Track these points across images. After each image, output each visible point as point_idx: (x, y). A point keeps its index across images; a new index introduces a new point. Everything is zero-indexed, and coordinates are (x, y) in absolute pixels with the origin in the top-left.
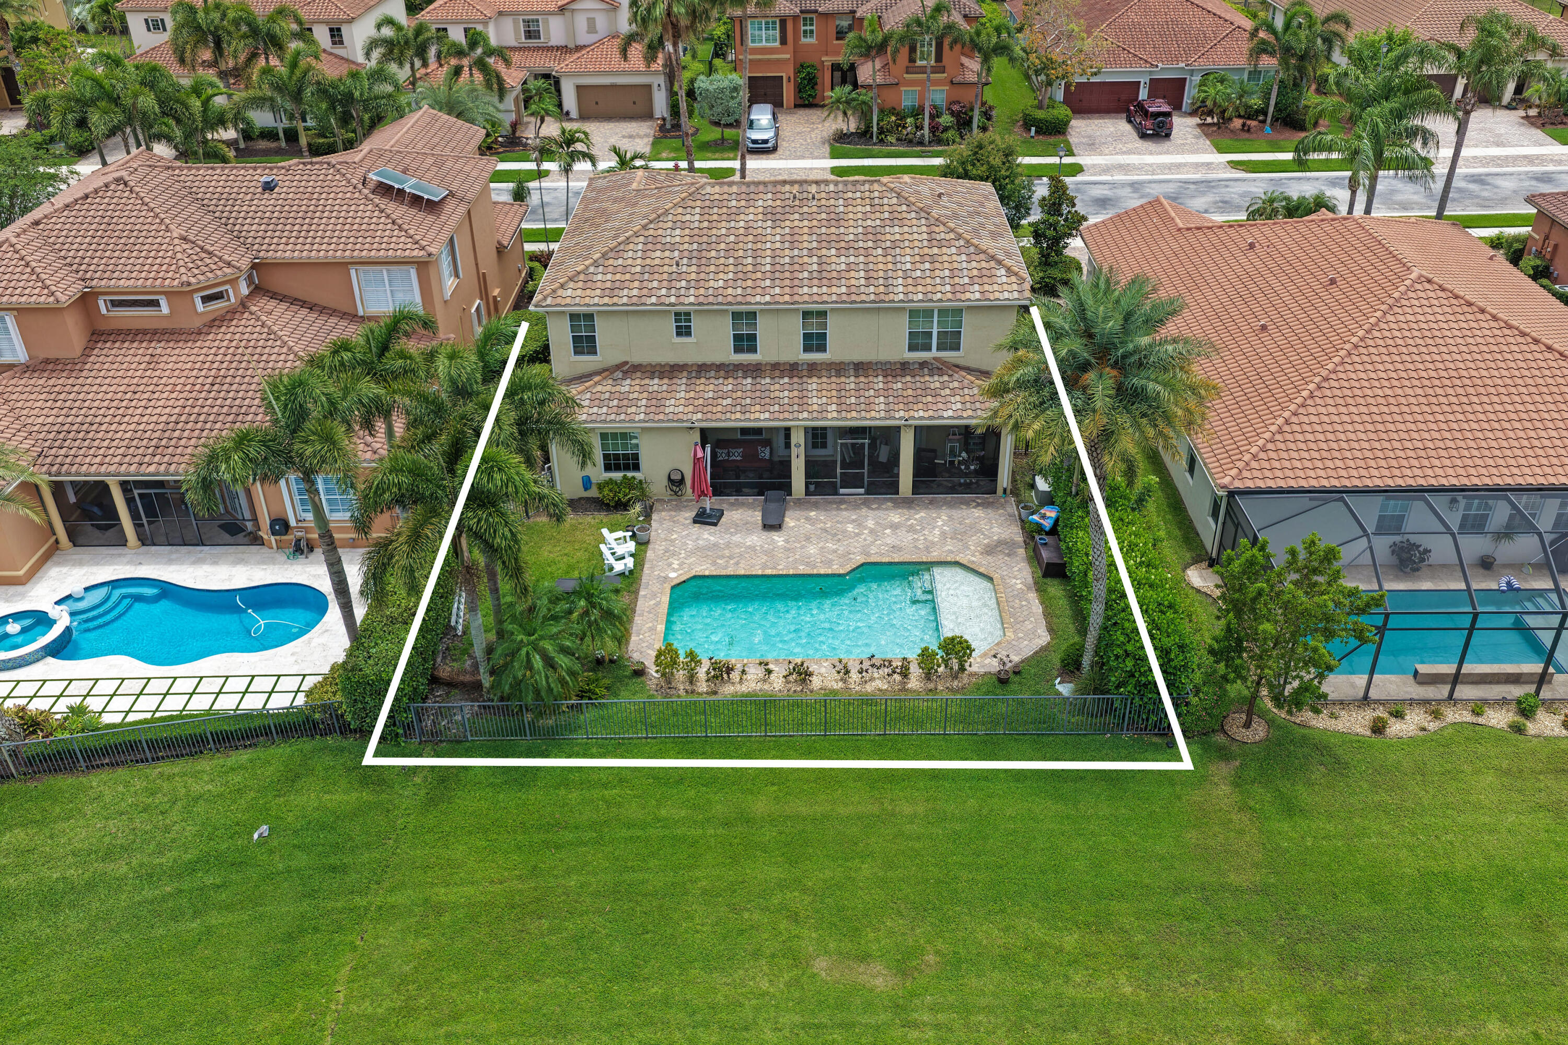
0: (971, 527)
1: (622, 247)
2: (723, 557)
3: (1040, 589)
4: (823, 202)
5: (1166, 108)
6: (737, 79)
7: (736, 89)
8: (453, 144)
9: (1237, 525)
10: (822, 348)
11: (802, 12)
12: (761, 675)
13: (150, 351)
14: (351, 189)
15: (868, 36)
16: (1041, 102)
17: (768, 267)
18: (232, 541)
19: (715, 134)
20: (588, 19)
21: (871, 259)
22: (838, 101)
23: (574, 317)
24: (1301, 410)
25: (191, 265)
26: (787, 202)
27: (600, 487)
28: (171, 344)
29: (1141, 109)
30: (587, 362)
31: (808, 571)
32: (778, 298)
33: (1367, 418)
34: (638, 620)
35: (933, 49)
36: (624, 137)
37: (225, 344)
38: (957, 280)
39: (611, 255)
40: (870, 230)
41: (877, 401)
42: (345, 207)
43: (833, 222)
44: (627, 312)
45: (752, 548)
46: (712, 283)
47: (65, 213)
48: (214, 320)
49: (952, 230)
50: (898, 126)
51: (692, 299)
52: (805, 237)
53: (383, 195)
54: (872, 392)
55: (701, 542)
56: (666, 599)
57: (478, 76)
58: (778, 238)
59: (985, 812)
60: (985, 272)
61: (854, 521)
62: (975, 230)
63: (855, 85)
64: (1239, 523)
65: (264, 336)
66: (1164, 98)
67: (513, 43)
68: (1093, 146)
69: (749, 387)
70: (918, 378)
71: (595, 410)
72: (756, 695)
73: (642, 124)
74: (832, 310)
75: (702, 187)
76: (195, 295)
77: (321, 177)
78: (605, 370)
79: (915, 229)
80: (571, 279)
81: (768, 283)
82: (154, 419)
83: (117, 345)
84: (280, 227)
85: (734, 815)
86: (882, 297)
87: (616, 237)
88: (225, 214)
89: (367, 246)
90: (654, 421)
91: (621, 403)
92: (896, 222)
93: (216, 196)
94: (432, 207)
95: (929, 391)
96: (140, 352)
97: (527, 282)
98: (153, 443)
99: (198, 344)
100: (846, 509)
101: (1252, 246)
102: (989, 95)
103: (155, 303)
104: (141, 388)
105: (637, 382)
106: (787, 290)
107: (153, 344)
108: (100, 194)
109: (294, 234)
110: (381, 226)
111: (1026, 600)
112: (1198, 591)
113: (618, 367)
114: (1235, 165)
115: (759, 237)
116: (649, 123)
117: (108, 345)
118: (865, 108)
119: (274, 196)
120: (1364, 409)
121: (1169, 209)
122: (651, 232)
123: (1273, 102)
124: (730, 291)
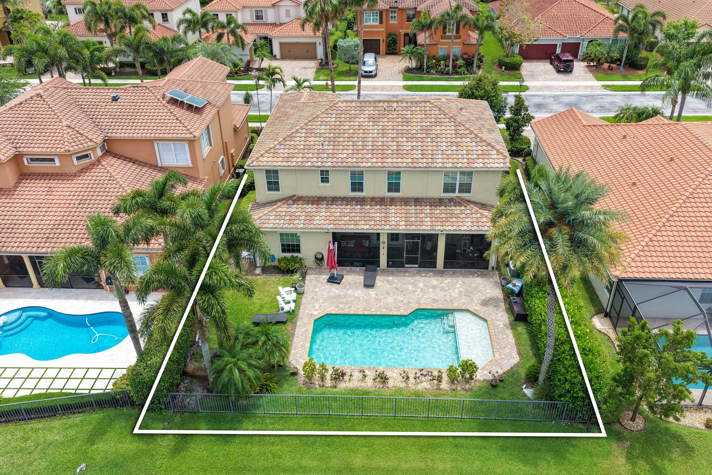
0: (475, 289)
1: (294, 135)
2: (342, 303)
3: (513, 327)
4: (400, 112)
5: (570, 58)
6: (358, 41)
7: (357, 46)
8: (213, 75)
9: (623, 298)
10: (398, 190)
11: (390, 8)
12: (361, 377)
13: (49, 185)
14: (156, 101)
15: (423, 21)
16: (507, 54)
17: (370, 147)
18: (87, 286)
19: (346, 67)
20: (286, 10)
21: (425, 144)
22: (407, 52)
23: (268, 172)
24: (659, 233)
25: (71, 141)
26: (381, 112)
27: (280, 261)
28: (60, 182)
29: (558, 57)
30: (274, 195)
31: (388, 313)
32: (375, 164)
33: (695, 239)
34: (295, 340)
35: (455, 27)
36: (302, 68)
37: (88, 182)
38: (470, 156)
39: (288, 139)
40: (424, 128)
41: (426, 220)
42: (153, 111)
43: (405, 123)
44: (295, 170)
45: (358, 298)
46: (340, 155)
47: (9, 112)
48: (83, 169)
49: (468, 129)
50: (436, 65)
51: (329, 164)
52: (390, 131)
53: (173, 104)
54: (423, 215)
55: (331, 294)
56: (311, 328)
57: (232, 38)
58: (376, 131)
59: (484, 470)
60: (485, 152)
61: (412, 283)
62: (480, 128)
63: (416, 44)
64: (624, 297)
65: (108, 178)
66: (569, 52)
67: (250, 21)
68: (533, 76)
69: (358, 210)
70: (448, 208)
71: (277, 221)
72: (357, 390)
73: (311, 62)
74: (403, 171)
75: (337, 103)
76: (73, 156)
77: (142, 94)
78: (284, 199)
79: (448, 128)
80: (267, 152)
81: (370, 156)
82: (47, 222)
83: (33, 181)
84: (119, 120)
85: (343, 466)
86: (430, 165)
87: (291, 129)
88: (92, 113)
89: (163, 131)
90: (307, 228)
91: (292, 218)
92: (438, 124)
93: (88, 103)
94: (198, 110)
95: (454, 215)
96: (44, 185)
97: (249, 145)
98: (46, 236)
99: (74, 182)
100: (408, 276)
101: (625, 137)
102: (482, 50)
103: (52, 160)
104: (42, 205)
105: (300, 206)
106: (380, 160)
107: (51, 181)
108: (28, 102)
109: (126, 124)
110: (170, 121)
111: (506, 335)
112: (600, 331)
113: (291, 198)
114: (606, 87)
115: (366, 131)
116: (315, 61)
117: (28, 181)
118: (420, 56)
119: (117, 104)
120: (694, 234)
121: (578, 114)
122: (309, 127)
123: (625, 56)
124: (350, 160)
